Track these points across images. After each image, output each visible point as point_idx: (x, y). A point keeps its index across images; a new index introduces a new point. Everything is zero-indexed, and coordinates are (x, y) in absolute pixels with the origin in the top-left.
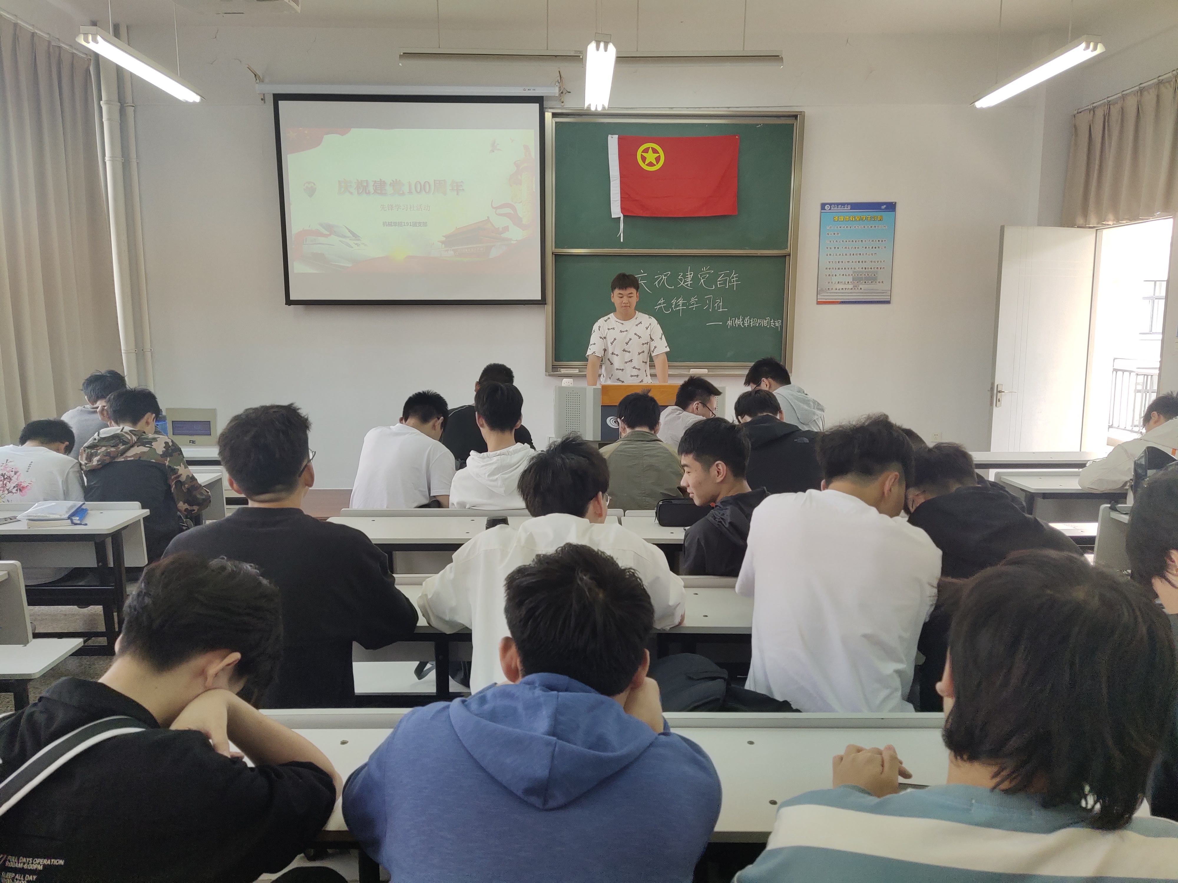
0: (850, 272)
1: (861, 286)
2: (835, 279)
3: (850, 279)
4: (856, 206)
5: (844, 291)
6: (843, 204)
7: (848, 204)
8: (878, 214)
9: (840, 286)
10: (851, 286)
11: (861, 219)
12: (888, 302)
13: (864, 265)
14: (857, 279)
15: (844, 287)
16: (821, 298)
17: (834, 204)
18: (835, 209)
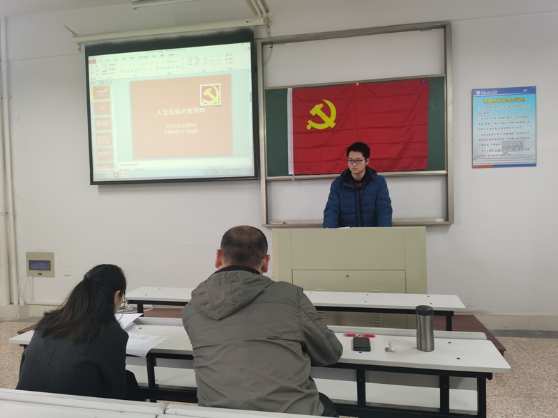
0: (500, 142)
1: (510, 153)
2: (487, 148)
3: (500, 147)
4: (502, 91)
5: (496, 157)
6: (491, 90)
7: (495, 89)
8: (521, 96)
9: (492, 153)
10: (501, 153)
11: (507, 101)
12: (534, 165)
13: (511, 136)
14: (507, 147)
15: (495, 153)
16: (476, 163)
17: (484, 90)
18: (484, 94)
